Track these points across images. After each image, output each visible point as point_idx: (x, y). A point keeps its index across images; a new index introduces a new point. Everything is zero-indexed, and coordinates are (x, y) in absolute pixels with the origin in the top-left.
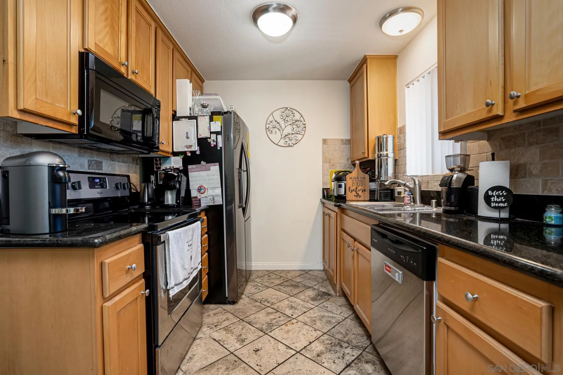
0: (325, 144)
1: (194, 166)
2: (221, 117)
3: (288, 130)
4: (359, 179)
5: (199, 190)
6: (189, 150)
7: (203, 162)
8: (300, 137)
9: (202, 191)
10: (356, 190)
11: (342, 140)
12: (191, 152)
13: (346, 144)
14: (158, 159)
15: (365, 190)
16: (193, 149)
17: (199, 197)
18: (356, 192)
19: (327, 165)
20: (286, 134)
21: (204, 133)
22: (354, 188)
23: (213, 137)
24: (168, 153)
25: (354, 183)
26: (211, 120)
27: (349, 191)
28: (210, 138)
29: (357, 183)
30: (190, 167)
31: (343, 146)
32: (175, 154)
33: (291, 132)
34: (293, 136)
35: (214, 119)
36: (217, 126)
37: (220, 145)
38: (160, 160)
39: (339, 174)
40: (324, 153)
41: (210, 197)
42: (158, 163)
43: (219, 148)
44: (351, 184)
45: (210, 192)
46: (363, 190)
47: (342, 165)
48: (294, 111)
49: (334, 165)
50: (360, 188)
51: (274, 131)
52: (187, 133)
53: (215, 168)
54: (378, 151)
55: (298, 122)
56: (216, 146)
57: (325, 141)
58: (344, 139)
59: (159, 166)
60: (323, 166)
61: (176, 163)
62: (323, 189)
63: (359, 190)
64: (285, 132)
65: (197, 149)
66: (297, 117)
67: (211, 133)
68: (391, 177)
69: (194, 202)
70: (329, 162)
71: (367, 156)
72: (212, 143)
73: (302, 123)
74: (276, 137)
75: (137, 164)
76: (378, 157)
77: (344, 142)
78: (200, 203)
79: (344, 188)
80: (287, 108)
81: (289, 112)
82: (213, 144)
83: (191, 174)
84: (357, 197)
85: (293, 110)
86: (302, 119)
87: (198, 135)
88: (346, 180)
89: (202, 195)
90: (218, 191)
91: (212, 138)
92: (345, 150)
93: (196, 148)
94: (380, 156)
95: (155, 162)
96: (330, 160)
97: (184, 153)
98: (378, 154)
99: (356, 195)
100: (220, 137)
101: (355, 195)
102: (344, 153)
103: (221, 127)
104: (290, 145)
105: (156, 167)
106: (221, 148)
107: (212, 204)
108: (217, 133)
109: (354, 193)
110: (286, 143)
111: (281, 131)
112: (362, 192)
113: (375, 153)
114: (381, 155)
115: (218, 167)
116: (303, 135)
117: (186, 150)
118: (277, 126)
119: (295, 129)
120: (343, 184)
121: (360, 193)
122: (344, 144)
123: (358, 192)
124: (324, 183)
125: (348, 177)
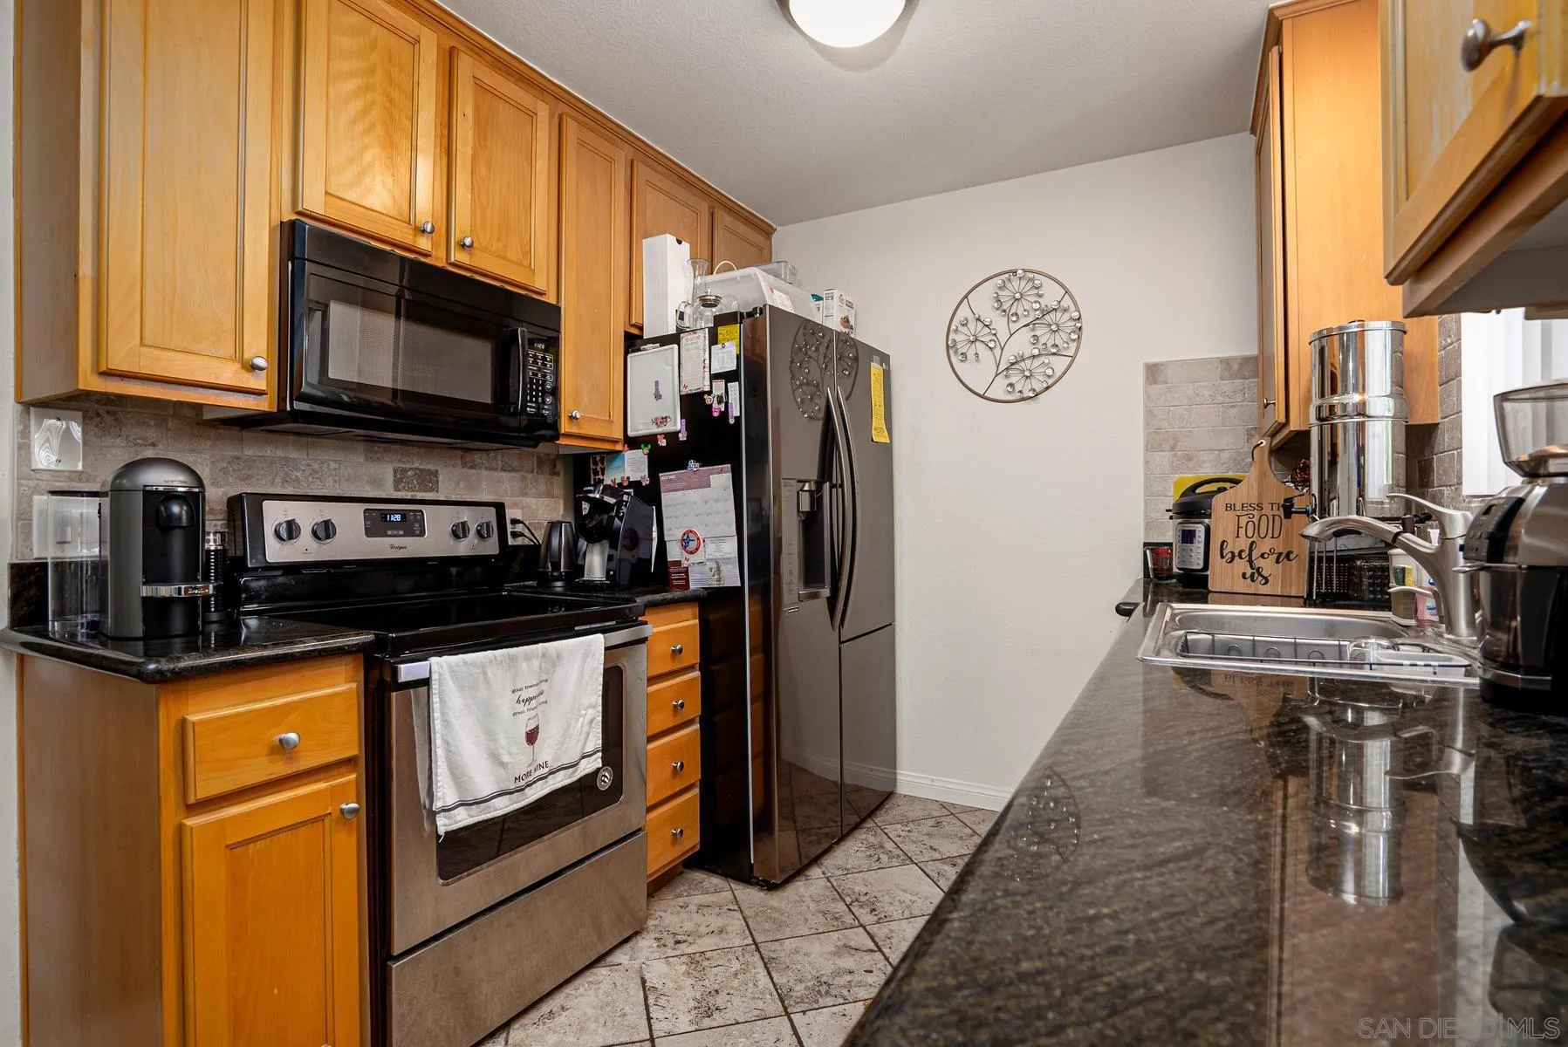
0: (1156, 383)
1: (672, 475)
2: (735, 329)
3: (1021, 344)
4: (1267, 510)
5: (685, 542)
6: (660, 430)
7: (693, 465)
8: (1059, 364)
9: (692, 545)
10: (1250, 555)
11: (1226, 362)
12: (667, 435)
13: (1244, 377)
14: (598, 458)
15: (1288, 556)
16: (669, 428)
17: (685, 564)
18: (1251, 562)
19: (1163, 458)
20: (1012, 359)
21: (697, 381)
22: (1243, 544)
23: (719, 388)
24: (615, 442)
25: (1243, 524)
26: (714, 340)
27: (1222, 557)
28: (710, 393)
29: (1257, 528)
30: (663, 477)
31: (1227, 386)
32: (633, 443)
33: (1029, 350)
34: (1037, 362)
35: (720, 337)
36: (727, 356)
37: (735, 411)
38: (602, 460)
39: (1198, 491)
40: (1149, 413)
41: (709, 564)
42: (599, 469)
43: (732, 421)
44: (1232, 527)
45: (710, 551)
46: (1280, 554)
47: (1225, 455)
48: (1039, 280)
49: (1190, 458)
50: (1265, 546)
51: (970, 354)
52: (657, 383)
53: (721, 479)
54: (1322, 395)
55: (1052, 315)
56: (725, 414)
57: (1154, 372)
58: (1233, 358)
59: (600, 477)
60: (1147, 462)
61: (634, 466)
62: (1146, 544)
63: (1262, 556)
64: (1009, 356)
65: (679, 427)
66: (1052, 293)
67: (713, 378)
68: (1382, 503)
69: (674, 576)
70: (1173, 448)
71: (1283, 420)
72: (715, 405)
73: (1066, 316)
74: (979, 373)
75: (554, 473)
76: (1320, 419)
77: (1236, 366)
78: (687, 580)
79: (1202, 546)
80: (1015, 272)
81: (1023, 283)
82: (717, 409)
83: (666, 498)
84: (1253, 580)
85: (1037, 276)
86: (1067, 302)
87: (683, 387)
88: (1209, 516)
89: (694, 559)
90: (731, 547)
91: (716, 392)
92: (1239, 397)
93: (677, 424)
94: (1326, 416)
95: (592, 466)
96: (1176, 440)
97: (650, 439)
98: (1320, 407)
99: (1249, 571)
100: (734, 388)
101: (1244, 576)
102: (1233, 412)
103: (738, 357)
104: (1025, 395)
105: (594, 480)
106: (738, 419)
107: (715, 584)
108: (729, 377)
109: (1241, 565)
110: (1009, 389)
111: (998, 351)
112: (1277, 562)
113: (1308, 400)
114: (1332, 407)
115: (731, 475)
116: (1073, 358)
117: (654, 430)
118: (983, 335)
119: (1042, 340)
120: (1200, 530)
121: (1267, 566)
122: (1233, 377)
123: (1260, 563)
124: (1149, 525)
125: (1218, 502)
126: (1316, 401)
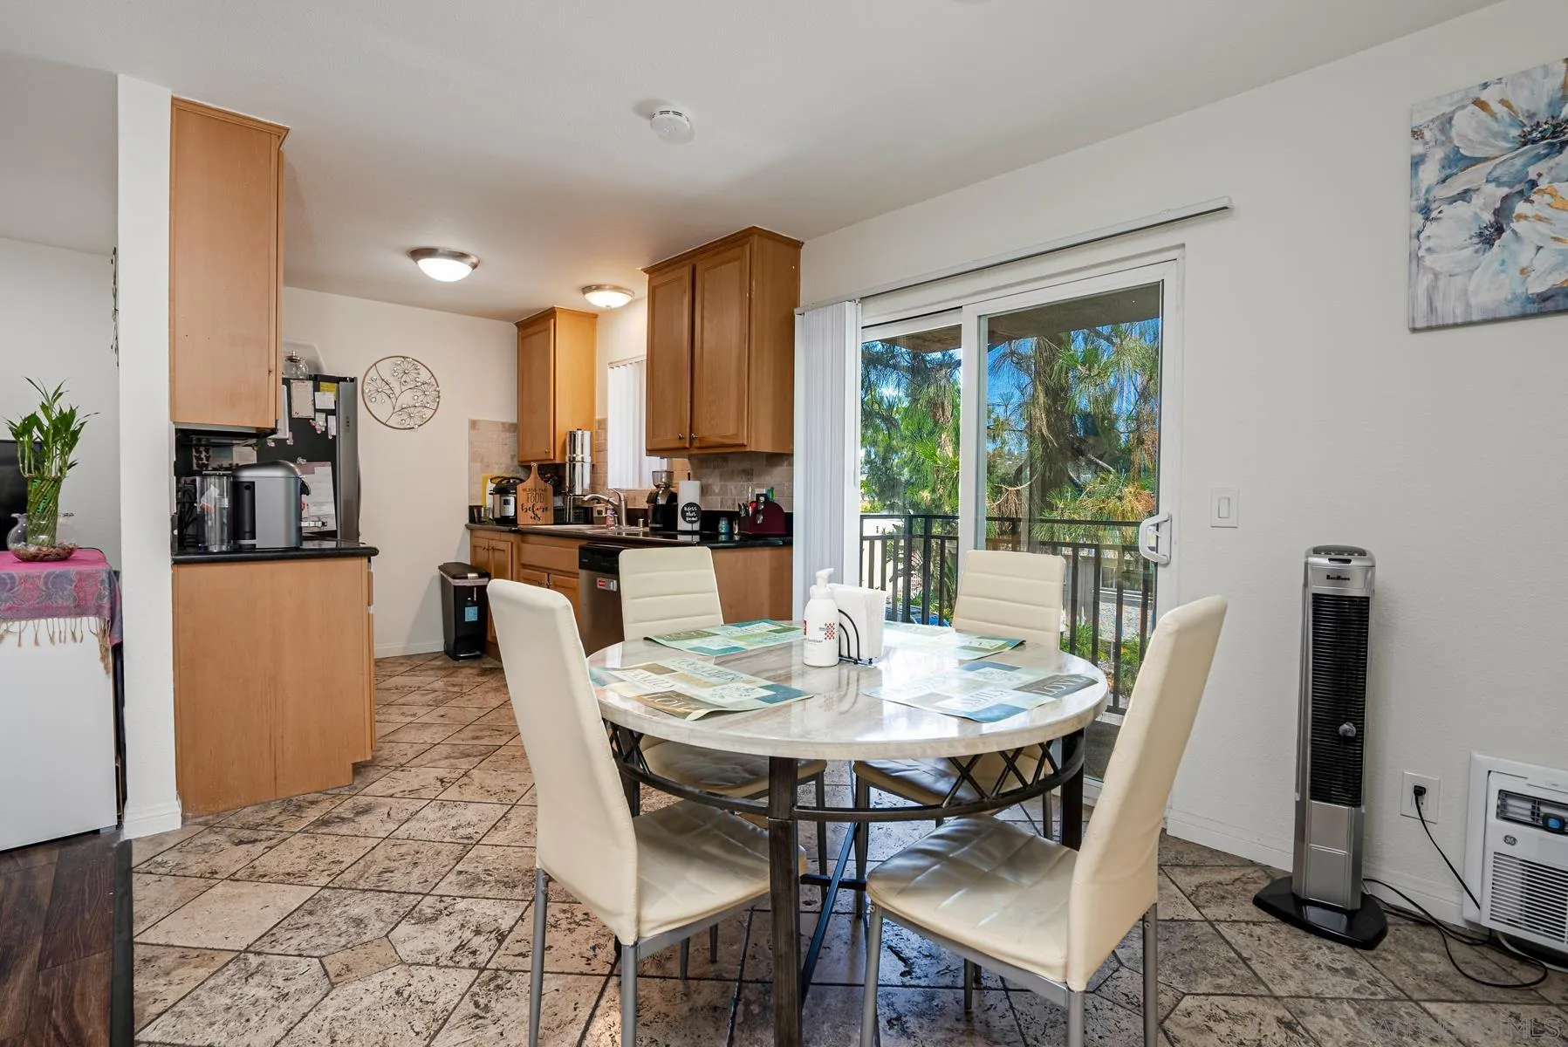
0: (474, 429)
2: (334, 386)
3: (406, 398)
4: (538, 491)
6: (272, 436)
7: (300, 460)
8: (428, 413)
10: (533, 509)
11: (503, 424)
12: (274, 440)
13: (510, 432)
15: (546, 508)
16: (281, 436)
18: (533, 512)
19: (478, 465)
20: (403, 406)
21: (303, 410)
22: (530, 505)
23: (320, 417)
25: (530, 497)
26: (317, 388)
27: (522, 510)
28: (314, 419)
29: (535, 498)
31: (505, 435)
33: (412, 402)
34: (416, 410)
35: (321, 388)
36: (327, 400)
37: (333, 432)
39: (502, 482)
40: (471, 443)
41: (312, 519)
42: (203, 456)
43: (330, 438)
44: (525, 499)
46: (544, 508)
47: (503, 466)
48: (419, 366)
49: (488, 466)
50: (538, 505)
51: (379, 399)
53: (323, 470)
54: (570, 453)
55: (426, 385)
56: (326, 432)
57: (474, 424)
58: (507, 423)
59: (205, 461)
60: (469, 467)
62: (469, 506)
63: (538, 509)
64: (401, 403)
65: (287, 437)
66: (424, 376)
67: (316, 411)
70: (481, 460)
71: (550, 458)
72: (318, 427)
73: (432, 389)
74: (383, 410)
76: (570, 461)
77: (507, 427)
79: (513, 506)
80: (404, 358)
81: (410, 365)
82: (319, 429)
84: (535, 519)
85: (417, 364)
86: (433, 381)
87: (293, 413)
88: (515, 493)
90: (329, 507)
91: (318, 419)
92: (508, 441)
93: (286, 434)
95: (194, 454)
96: (482, 457)
98: (570, 457)
99: (533, 516)
100: (332, 419)
102: (506, 447)
103: (336, 402)
104: (411, 426)
105: (198, 465)
106: (334, 437)
108: (328, 412)
109: (530, 513)
110: (402, 422)
111: (394, 400)
112: (543, 512)
113: (564, 454)
114: (573, 458)
115: (330, 468)
116: (436, 410)
118: (384, 389)
119: (420, 398)
120: (512, 499)
121: (539, 513)
122: (506, 431)
123: (537, 512)
124: (471, 497)
125: (520, 487)
126: (568, 455)
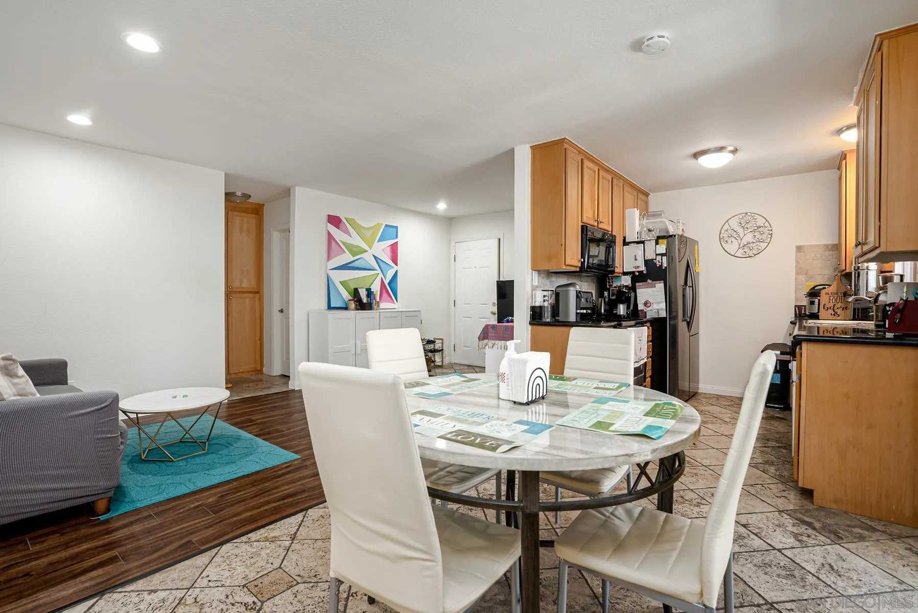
0: (800, 252)
1: (641, 284)
2: (665, 241)
3: (749, 238)
4: (839, 294)
5: (646, 304)
6: (636, 270)
7: (649, 281)
8: (763, 245)
9: (648, 305)
10: (834, 308)
11: (826, 246)
12: (638, 272)
13: (833, 251)
14: (610, 278)
15: (846, 308)
16: (640, 269)
17: (645, 311)
18: (834, 310)
19: (802, 278)
20: (746, 243)
21: (650, 255)
22: (831, 305)
23: (659, 258)
24: (619, 273)
25: (831, 299)
26: (657, 243)
27: (824, 309)
28: (656, 259)
29: (836, 300)
30: (637, 284)
31: (827, 253)
32: (625, 274)
33: (751, 240)
34: (755, 244)
35: (659, 243)
36: (662, 248)
37: (665, 265)
38: (612, 279)
39: (816, 288)
40: (797, 262)
41: (654, 311)
42: (611, 281)
43: (664, 268)
44: (827, 300)
45: (655, 306)
46: (843, 308)
49: (812, 277)
50: (839, 305)
51: (729, 241)
52: (635, 256)
53: (660, 286)
54: (855, 264)
55: (761, 228)
56: (661, 266)
57: (799, 249)
58: (829, 245)
59: (611, 284)
60: (796, 279)
61: (626, 281)
62: (795, 306)
63: (838, 308)
64: (744, 242)
66: (761, 221)
67: (657, 255)
68: (873, 292)
69: (640, 314)
70: (806, 274)
71: (844, 269)
72: (657, 263)
73: (766, 229)
74: (733, 247)
75: (594, 283)
76: (855, 270)
78: (646, 315)
79: (817, 306)
80: (747, 213)
81: (750, 217)
82: (658, 264)
83: (638, 291)
84: (834, 316)
85: (756, 215)
86: (767, 224)
87: (645, 257)
88: (820, 296)
89: (649, 309)
90: (663, 305)
91: (657, 259)
92: (831, 257)
93: (643, 268)
94: (857, 269)
95: (608, 281)
96: (807, 271)
97: (633, 273)
98: (855, 267)
99: (833, 313)
100: (665, 258)
101: (831, 314)
102: (829, 262)
103: (666, 249)
104: (750, 255)
105: (609, 285)
106: (666, 268)
107: (657, 317)
108: (662, 255)
109: (831, 311)
110: (744, 253)
111: (739, 241)
112: (843, 310)
113: (852, 264)
114: (858, 267)
115: (663, 284)
116: (769, 243)
117: (634, 270)
118: (734, 235)
119: (757, 237)
120: (817, 301)
121: (839, 311)
122: (830, 250)
123: (837, 310)
124: (797, 299)
125: (823, 292)
126: (854, 265)
